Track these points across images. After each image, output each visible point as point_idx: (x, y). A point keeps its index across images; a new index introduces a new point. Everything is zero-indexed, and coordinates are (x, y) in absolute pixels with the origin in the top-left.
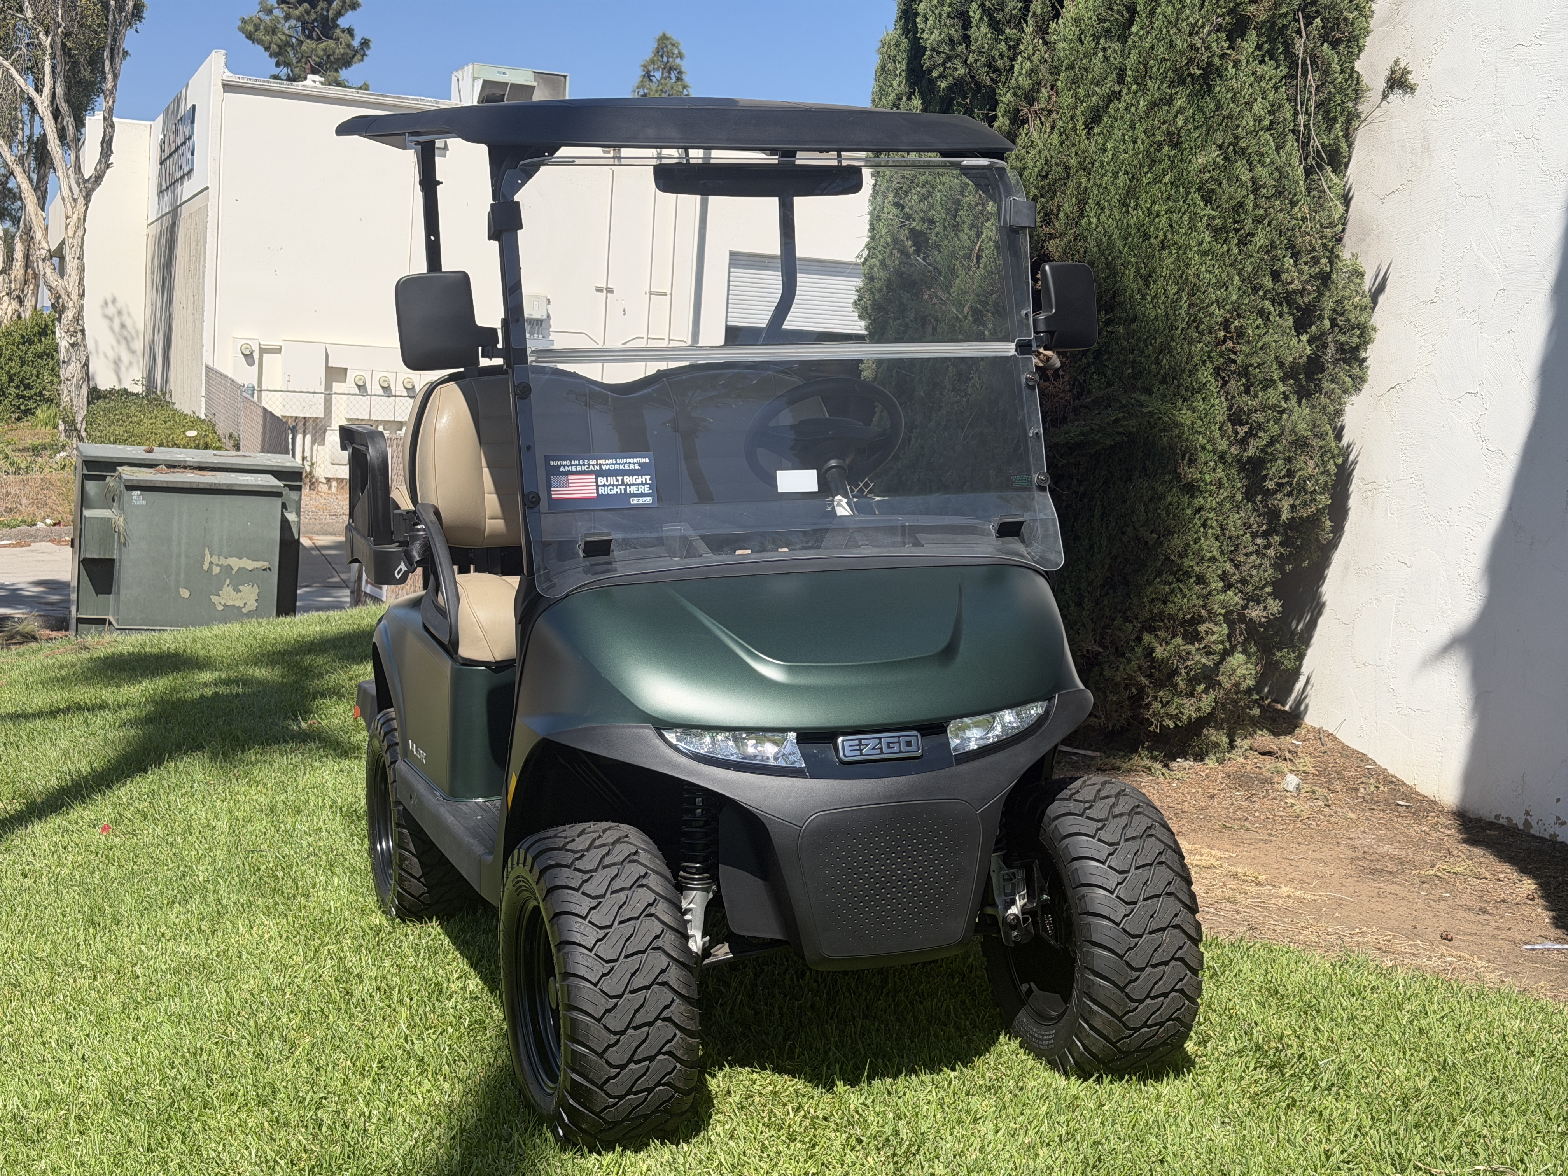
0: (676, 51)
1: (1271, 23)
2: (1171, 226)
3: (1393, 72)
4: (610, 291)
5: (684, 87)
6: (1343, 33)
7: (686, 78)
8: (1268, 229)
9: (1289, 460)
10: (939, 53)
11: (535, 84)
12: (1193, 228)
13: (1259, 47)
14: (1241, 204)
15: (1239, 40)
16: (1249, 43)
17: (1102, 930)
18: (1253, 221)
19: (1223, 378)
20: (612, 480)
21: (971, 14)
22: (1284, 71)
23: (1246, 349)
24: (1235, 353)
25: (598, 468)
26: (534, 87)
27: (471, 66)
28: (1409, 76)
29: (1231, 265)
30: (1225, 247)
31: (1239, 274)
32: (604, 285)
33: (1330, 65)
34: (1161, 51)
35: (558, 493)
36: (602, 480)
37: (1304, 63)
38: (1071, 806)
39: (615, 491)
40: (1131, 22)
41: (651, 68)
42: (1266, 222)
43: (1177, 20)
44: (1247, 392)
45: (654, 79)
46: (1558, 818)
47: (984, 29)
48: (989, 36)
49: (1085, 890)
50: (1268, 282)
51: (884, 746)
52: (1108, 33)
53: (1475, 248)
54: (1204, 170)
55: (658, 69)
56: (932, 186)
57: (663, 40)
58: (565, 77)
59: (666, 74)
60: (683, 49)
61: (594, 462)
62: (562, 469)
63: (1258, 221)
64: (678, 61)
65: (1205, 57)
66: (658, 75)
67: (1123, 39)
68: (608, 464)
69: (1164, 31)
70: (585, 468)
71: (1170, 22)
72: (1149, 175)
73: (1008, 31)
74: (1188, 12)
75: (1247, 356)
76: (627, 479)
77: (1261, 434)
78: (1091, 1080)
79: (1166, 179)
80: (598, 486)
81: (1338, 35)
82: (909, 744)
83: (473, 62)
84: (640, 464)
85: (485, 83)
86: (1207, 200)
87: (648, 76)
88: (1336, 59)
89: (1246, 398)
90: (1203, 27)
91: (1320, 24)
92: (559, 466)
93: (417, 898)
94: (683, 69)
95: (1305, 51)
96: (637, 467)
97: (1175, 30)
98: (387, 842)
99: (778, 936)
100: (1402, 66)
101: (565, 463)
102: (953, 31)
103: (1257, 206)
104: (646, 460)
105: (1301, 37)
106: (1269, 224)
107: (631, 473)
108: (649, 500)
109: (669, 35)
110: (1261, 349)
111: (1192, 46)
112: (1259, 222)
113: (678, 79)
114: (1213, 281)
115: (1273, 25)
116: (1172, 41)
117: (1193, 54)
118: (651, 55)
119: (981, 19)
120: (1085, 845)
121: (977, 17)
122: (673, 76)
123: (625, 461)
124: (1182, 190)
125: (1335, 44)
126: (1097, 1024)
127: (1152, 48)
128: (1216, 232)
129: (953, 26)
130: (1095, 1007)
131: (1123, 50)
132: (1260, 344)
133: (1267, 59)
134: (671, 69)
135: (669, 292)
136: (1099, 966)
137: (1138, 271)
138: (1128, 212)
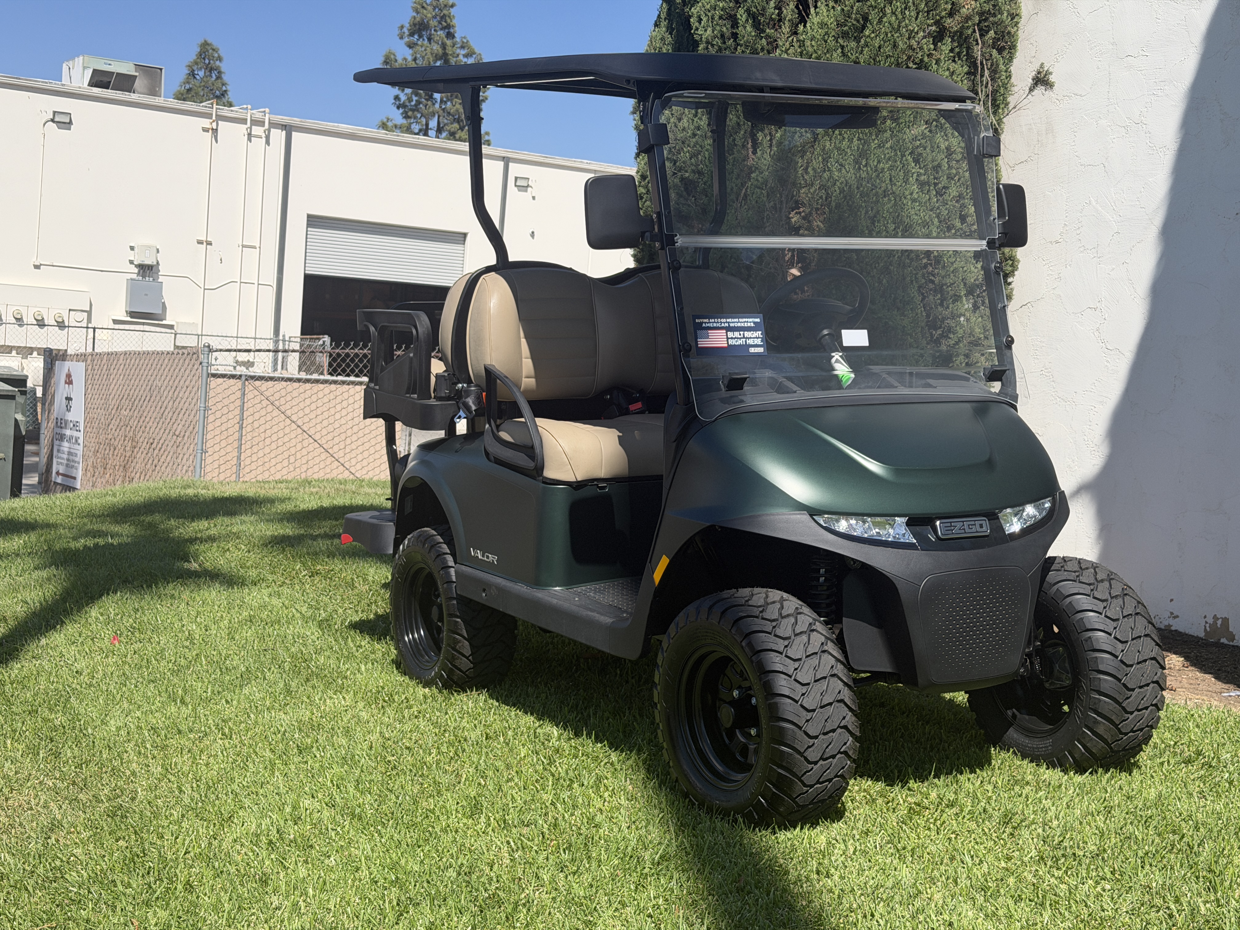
0: (216, 55)
1: (960, 32)
2: (891, 179)
3: (1039, 73)
4: (209, 243)
5: (223, 85)
6: (1006, 43)
7: (225, 78)
8: (958, 184)
9: (967, 356)
10: (713, 45)
11: (137, 74)
12: (906, 181)
13: (952, 50)
14: (939, 166)
15: (939, 44)
16: (946, 46)
17: (1106, 661)
18: (948, 178)
19: (923, 294)
20: (737, 334)
21: (739, 16)
22: (966, 69)
23: (943, 273)
24: (933, 276)
25: (727, 325)
26: (136, 77)
27: (81, 58)
28: (1051, 77)
29: (931, 210)
30: (927, 196)
31: (938, 217)
32: (204, 239)
33: (998, 65)
34: (888, 49)
35: (703, 343)
36: (730, 334)
37: (982, 63)
38: (1064, 575)
39: (740, 342)
40: (864, 27)
41: (195, 68)
42: (956, 178)
43: (899, 26)
44: (941, 304)
45: (198, 77)
46: (1172, 613)
47: (749, 28)
48: (753, 34)
49: (1090, 634)
50: (958, 224)
51: (966, 527)
52: (845, 35)
53: (1094, 203)
54: (915, 139)
55: (201, 69)
56: (701, 146)
57: (205, 45)
58: (161, 69)
59: (208, 73)
60: (222, 53)
61: (724, 320)
62: (704, 325)
63: (950, 178)
64: (218, 63)
65: (919, 55)
66: (201, 73)
67: (857, 39)
68: (735, 322)
69: (889, 35)
70: (719, 325)
71: (893, 28)
72: (876, 141)
73: (768, 31)
74: (907, 21)
75: (943, 278)
76: (747, 334)
77: (952, 336)
78: (1087, 774)
79: (888, 145)
80: (728, 338)
81: (1003, 44)
82: (981, 526)
83: (83, 54)
84: (754, 323)
85: (95, 71)
86: (916, 161)
87: (192, 74)
88: (1002, 62)
89: (940, 309)
90: (917, 33)
91: (993, 35)
92: (702, 323)
93: (464, 673)
94: (223, 70)
95: (982, 55)
96: (752, 325)
97: (898, 34)
98: (419, 633)
99: (889, 670)
100: (1046, 69)
101: (705, 320)
102: (724, 29)
103: (950, 167)
104: (758, 320)
105: (977, 44)
106: (959, 179)
107: (749, 329)
108: (761, 350)
109: (209, 41)
110: (953, 272)
111: (910, 47)
112: (952, 179)
113: (219, 78)
114: (920, 221)
115: (961, 34)
116: (895, 42)
117: (911, 53)
118: (195, 58)
119: (747, 20)
120: (1082, 602)
121: (744, 19)
122: (213, 75)
123: (744, 320)
124: (899, 153)
125: (1000, 51)
126: (1100, 730)
127: (880, 47)
128: (922, 185)
129: (725, 25)
130: (1099, 718)
131: (857, 47)
132: (952, 269)
133: (956, 59)
134: (211, 70)
135: (258, 246)
136: (1104, 687)
137: (867, 212)
138: (860, 168)
